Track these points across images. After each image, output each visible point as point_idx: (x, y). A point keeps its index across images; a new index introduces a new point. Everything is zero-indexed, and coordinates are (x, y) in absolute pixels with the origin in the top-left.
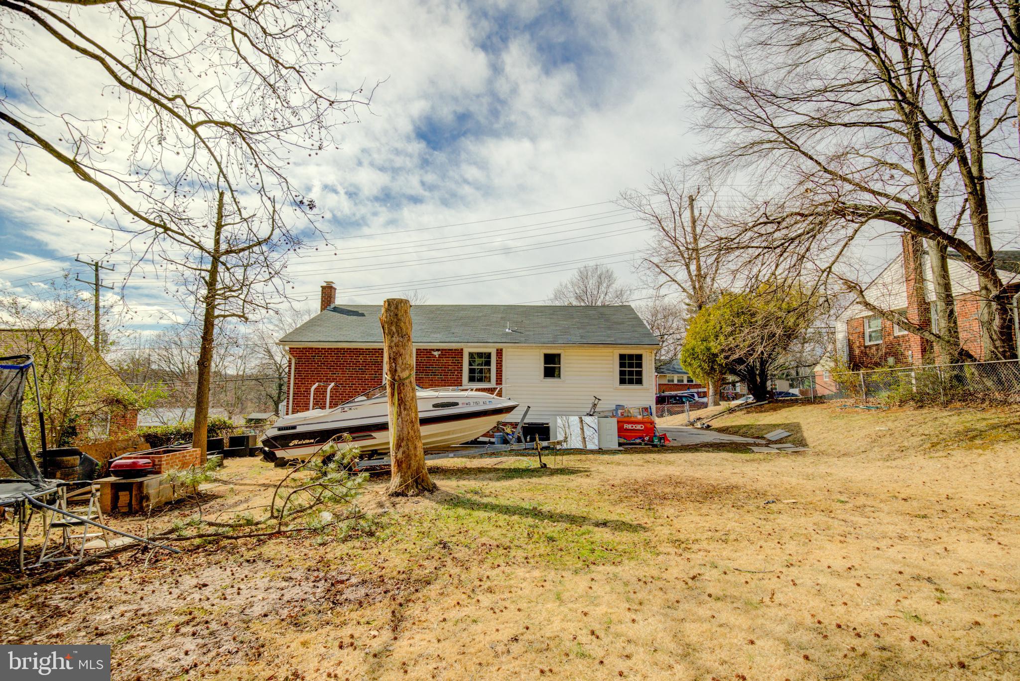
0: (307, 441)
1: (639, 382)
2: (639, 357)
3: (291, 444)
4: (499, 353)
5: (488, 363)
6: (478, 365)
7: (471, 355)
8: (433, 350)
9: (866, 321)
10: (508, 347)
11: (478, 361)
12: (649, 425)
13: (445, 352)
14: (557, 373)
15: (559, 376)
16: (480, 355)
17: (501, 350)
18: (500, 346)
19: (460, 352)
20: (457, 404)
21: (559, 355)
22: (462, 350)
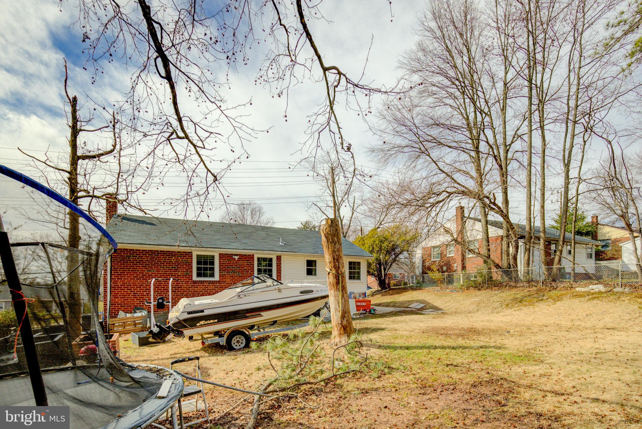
0: (212, 321)
1: (359, 278)
2: (359, 263)
3: (198, 324)
4: (279, 258)
5: (271, 265)
6: (264, 266)
7: (258, 259)
8: (232, 255)
9: (432, 249)
10: (284, 255)
11: (264, 263)
12: (368, 303)
13: (242, 257)
14: (313, 273)
15: (315, 274)
16: (265, 259)
17: (280, 256)
18: (279, 253)
19: (251, 257)
20: (313, 291)
21: (315, 261)
22: (253, 255)
